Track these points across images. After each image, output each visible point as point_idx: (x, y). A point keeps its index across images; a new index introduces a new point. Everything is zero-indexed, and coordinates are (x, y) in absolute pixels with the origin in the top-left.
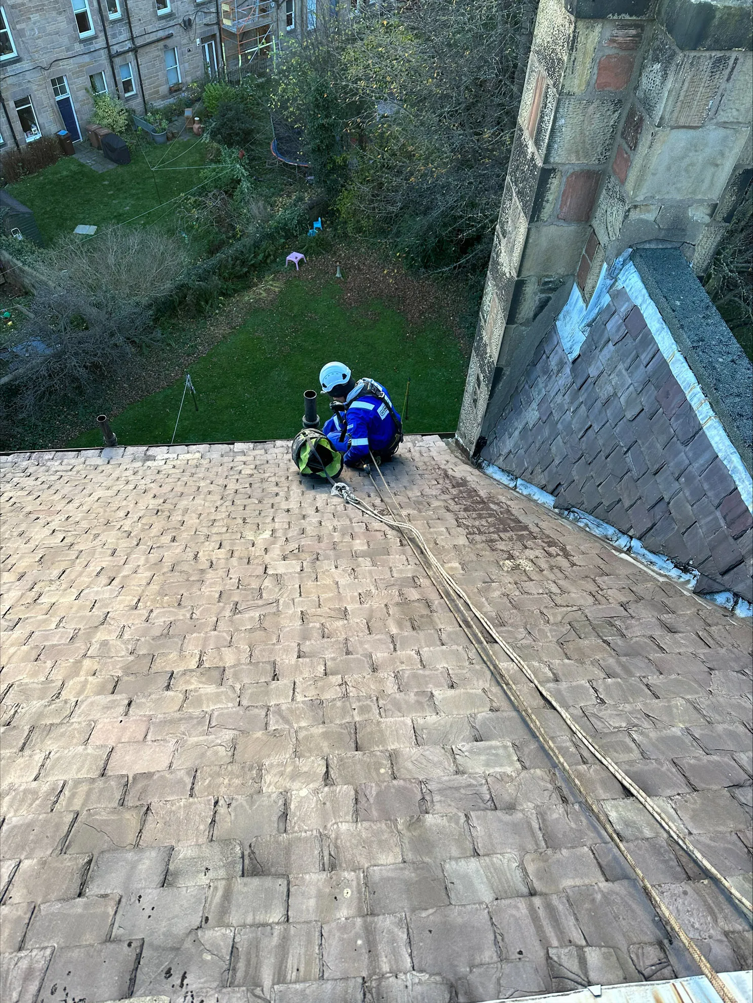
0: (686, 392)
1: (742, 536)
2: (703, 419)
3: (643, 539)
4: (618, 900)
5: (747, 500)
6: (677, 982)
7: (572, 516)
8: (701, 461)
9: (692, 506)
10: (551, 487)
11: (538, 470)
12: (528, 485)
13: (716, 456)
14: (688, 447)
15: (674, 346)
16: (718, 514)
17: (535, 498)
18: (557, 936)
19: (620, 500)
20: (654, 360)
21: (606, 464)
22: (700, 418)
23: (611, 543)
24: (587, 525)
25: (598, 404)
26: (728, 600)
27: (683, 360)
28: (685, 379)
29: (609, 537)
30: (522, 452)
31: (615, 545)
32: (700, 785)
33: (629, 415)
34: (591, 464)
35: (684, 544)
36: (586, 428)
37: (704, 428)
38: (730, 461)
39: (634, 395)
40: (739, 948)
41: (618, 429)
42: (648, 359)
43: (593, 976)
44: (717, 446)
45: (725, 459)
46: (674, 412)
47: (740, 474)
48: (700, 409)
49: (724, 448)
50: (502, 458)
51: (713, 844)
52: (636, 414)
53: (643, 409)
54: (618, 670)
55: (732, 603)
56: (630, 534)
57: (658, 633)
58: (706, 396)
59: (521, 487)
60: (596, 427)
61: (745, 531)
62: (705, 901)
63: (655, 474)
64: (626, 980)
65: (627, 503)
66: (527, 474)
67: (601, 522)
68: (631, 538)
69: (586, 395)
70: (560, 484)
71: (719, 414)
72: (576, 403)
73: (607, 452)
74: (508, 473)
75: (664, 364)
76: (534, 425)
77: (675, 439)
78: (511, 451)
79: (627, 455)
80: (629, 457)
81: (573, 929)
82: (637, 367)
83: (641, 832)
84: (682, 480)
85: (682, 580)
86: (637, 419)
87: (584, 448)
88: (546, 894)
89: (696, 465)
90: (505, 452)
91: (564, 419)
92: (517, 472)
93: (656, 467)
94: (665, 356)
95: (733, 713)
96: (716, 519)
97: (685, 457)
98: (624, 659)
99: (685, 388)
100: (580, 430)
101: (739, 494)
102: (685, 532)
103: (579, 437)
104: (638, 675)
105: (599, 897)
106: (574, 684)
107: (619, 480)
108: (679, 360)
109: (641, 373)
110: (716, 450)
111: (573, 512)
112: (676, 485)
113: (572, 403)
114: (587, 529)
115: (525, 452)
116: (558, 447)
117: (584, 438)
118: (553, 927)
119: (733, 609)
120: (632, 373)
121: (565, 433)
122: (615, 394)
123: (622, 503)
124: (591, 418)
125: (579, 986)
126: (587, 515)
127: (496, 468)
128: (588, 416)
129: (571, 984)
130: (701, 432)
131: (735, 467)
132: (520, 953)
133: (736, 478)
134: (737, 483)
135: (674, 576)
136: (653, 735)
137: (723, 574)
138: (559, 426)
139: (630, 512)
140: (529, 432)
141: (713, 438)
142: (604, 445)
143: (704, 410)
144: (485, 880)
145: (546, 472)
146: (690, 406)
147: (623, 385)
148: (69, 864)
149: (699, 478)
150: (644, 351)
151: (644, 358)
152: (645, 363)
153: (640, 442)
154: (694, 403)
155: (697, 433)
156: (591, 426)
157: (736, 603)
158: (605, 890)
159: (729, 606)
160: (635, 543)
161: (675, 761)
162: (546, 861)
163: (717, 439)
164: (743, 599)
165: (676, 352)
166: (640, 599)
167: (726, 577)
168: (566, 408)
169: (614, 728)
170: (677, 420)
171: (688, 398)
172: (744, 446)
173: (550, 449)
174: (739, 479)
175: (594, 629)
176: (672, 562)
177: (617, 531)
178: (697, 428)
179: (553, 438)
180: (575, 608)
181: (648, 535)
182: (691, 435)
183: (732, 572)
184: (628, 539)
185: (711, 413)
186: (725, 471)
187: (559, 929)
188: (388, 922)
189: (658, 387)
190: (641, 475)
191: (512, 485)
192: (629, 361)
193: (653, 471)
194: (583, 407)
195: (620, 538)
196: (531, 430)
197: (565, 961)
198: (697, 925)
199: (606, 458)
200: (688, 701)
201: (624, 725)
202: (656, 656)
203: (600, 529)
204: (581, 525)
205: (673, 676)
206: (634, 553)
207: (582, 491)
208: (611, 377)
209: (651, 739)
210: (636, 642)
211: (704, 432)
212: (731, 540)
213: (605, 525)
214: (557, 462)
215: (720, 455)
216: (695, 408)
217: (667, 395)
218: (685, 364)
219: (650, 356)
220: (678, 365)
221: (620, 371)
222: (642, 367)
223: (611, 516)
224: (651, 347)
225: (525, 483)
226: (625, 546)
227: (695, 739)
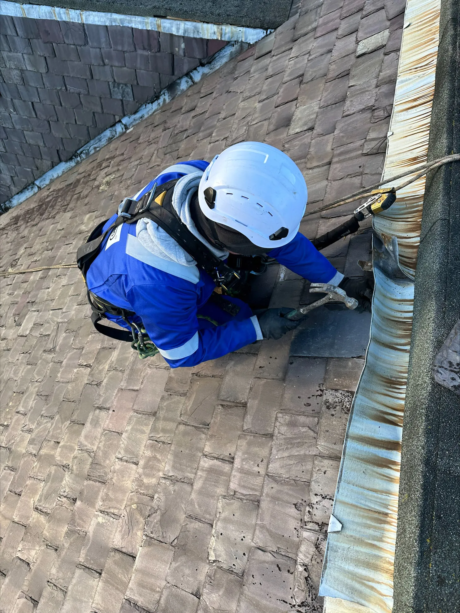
0: (54, 18)
1: (160, 45)
2: (78, 20)
3: (126, 113)
4: (346, 127)
5: (143, 27)
6: (395, 104)
7: (83, 156)
8: (103, 40)
9: (125, 66)
10: (56, 159)
11: (38, 162)
12: (44, 177)
13: (105, 28)
14: (90, 43)
15: (17, 5)
16: (140, 52)
17: (55, 176)
18: (356, 151)
19: (94, 113)
20: (17, 26)
21: (65, 108)
22: (76, 21)
23: (115, 137)
24: (95, 148)
25: (21, 88)
26: (187, 82)
27: (31, 6)
28: (45, 12)
29: (111, 137)
30: (18, 168)
31: (117, 136)
32: (295, 96)
33: (43, 70)
34: (59, 119)
35: (144, 86)
36: (31, 107)
37: (84, 22)
38: (115, 20)
39: (32, 57)
40: (385, 82)
41: (47, 84)
42: (13, 31)
43: (382, 135)
44: (101, 22)
45: (111, 22)
46: (61, 36)
47: (126, 19)
48: (71, 17)
49: (105, 19)
50: (12, 187)
51: (329, 91)
52: (45, 64)
53: (45, 57)
54: (208, 131)
55: (190, 80)
56: (117, 120)
57: (193, 114)
58: (65, 8)
59: (42, 183)
60: (36, 100)
61: (159, 42)
62: (358, 94)
63: (92, 78)
64: (388, 123)
65: (99, 110)
66: (36, 172)
67: (99, 137)
68: (120, 121)
69: (8, 93)
70: (58, 151)
71: (83, 7)
72: (9, 104)
73: (57, 101)
74: (25, 188)
75: (25, 21)
76: (5, 147)
77: (78, 48)
78: (12, 177)
79: (68, 89)
80: (71, 89)
81: (355, 144)
82: (14, 42)
83: (312, 119)
84: (106, 61)
85: (161, 104)
86: (49, 66)
87: (44, 117)
88: (333, 156)
89: (103, 45)
90: (9, 181)
91: (15, 121)
92: (30, 180)
93: (88, 73)
94: (19, 15)
95: (259, 83)
96: (142, 55)
97: (94, 50)
98: (202, 129)
99: (51, 17)
100: (30, 113)
101: (137, 29)
102: (137, 81)
103: (35, 116)
104: (216, 123)
105: (341, 134)
106: (208, 150)
107: (81, 105)
108: (29, 8)
109: (19, 43)
110: (103, 24)
111: (81, 153)
112: (107, 68)
113: (6, 108)
114: (98, 149)
115: (20, 165)
116: (32, 138)
117: (38, 113)
118: (351, 153)
119: (193, 82)
120: (15, 49)
121: (25, 126)
122: (22, 71)
123: (96, 112)
124: (27, 99)
125: (386, 141)
126: (88, 144)
127: (16, 197)
128: (24, 101)
129: (384, 144)
130: (86, 27)
131: (121, 20)
132: (360, 167)
133: (126, 24)
134: (130, 26)
135: (156, 108)
136: (256, 115)
137: (173, 74)
138: (18, 127)
139: (105, 111)
140: (7, 154)
141: (94, 21)
142: (52, 101)
143: (73, 14)
144: (314, 185)
145: (44, 157)
146: (65, 22)
147: (19, 61)
148: (219, 418)
149: (112, 49)
150: (6, 29)
151: (10, 32)
152: (15, 34)
153: (65, 74)
154: (65, 18)
155: (84, 30)
156: (32, 103)
157: (191, 78)
158: (339, 132)
159: (190, 83)
160: (124, 121)
161: (276, 106)
162: (314, 157)
163: (96, 19)
164: (191, 72)
165: (22, 6)
166: (165, 122)
167: (176, 73)
168: (8, 114)
169: (245, 132)
170: (68, 38)
171: (59, 20)
172: (112, 5)
173: (30, 144)
174: (129, 23)
175: (175, 143)
176: (149, 103)
177: (111, 129)
178: (82, 28)
179: (23, 138)
180: (156, 152)
181: (125, 108)
182: (84, 34)
183: (175, 66)
184: (120, 124)
185: (78, 11)
186: (119, 27)
187: (353, 150)
188: (323, 228)
189: (38, 37)
190: (87, 88)
191: (36, 189)
192: (5, 45)
193: (90, 77)
194: (16, 101)
195: (115, 129)
196: (6, 152)
197: (371, 147)
198: (369, 97)
199: (61, 106)
200: (242, 101)
201: (245, 128)
202: (207, 115)
203: (102, 140)
204: (93, 152)
205: (224, 107)
206: (130, 125)
207: (72, 136)
208: (8, 66)
209: (259, 116)
210: (194, 124)
211: (87, 25)
212: (158, 54)
213: (102, 135)
214: (41, 144)
215: (107, 24)
216: (68, 20)
217: (47, 33)
218: (34, 6)
219: (12, 26)
220: (32, 11)
221: (8, 57)
222: (16, 39)
223: (100, 126)
224: (6, 22)
225: (41, 179)
226: (122, 129)
227: (267, 98)
